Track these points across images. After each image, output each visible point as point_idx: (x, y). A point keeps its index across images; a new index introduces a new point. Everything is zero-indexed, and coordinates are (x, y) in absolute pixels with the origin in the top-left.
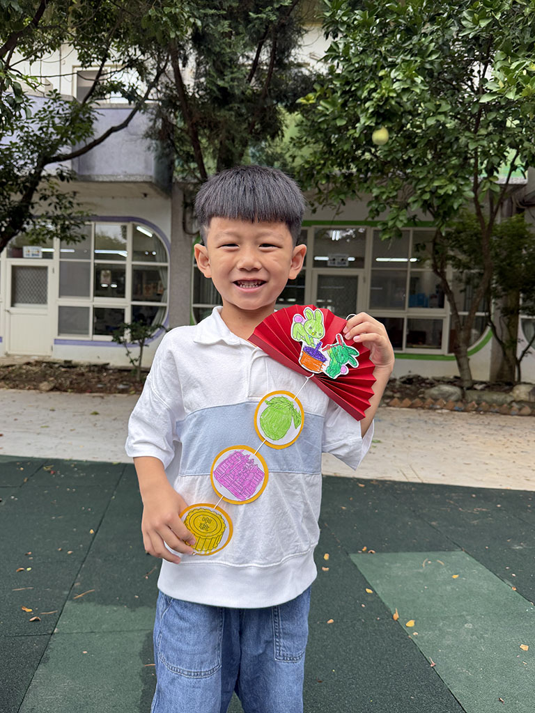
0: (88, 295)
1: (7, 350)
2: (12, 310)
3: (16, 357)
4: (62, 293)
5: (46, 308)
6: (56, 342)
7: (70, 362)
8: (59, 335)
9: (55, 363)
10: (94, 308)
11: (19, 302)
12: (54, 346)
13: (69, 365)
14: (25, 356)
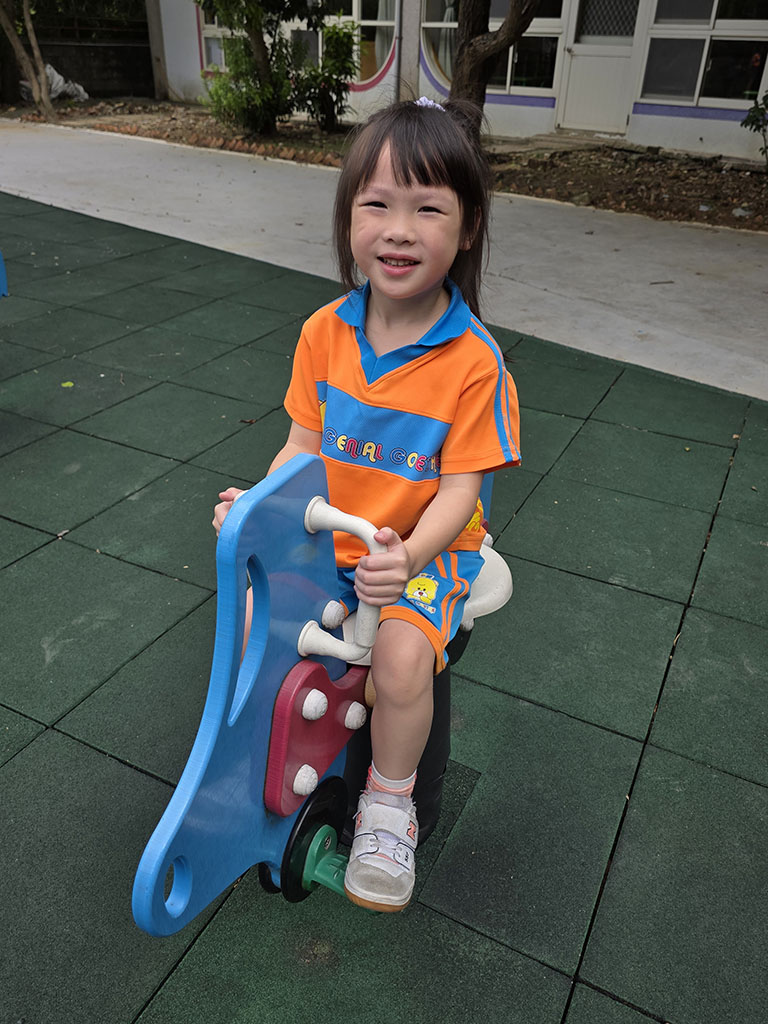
0: (709, 17)
1: (559, 121)
2: (577, 48)
3: (573, 134)
4: (663, 13)
5: (631, 45)
6: (638, 108)
7: (655, 150)
8: (642, 96)
9: (632, 152)
10: (711, 40)
11: (589, 33)
12: (632, 116)
13: (653, 155)
14: (585, 132)
